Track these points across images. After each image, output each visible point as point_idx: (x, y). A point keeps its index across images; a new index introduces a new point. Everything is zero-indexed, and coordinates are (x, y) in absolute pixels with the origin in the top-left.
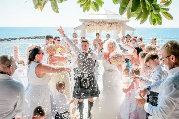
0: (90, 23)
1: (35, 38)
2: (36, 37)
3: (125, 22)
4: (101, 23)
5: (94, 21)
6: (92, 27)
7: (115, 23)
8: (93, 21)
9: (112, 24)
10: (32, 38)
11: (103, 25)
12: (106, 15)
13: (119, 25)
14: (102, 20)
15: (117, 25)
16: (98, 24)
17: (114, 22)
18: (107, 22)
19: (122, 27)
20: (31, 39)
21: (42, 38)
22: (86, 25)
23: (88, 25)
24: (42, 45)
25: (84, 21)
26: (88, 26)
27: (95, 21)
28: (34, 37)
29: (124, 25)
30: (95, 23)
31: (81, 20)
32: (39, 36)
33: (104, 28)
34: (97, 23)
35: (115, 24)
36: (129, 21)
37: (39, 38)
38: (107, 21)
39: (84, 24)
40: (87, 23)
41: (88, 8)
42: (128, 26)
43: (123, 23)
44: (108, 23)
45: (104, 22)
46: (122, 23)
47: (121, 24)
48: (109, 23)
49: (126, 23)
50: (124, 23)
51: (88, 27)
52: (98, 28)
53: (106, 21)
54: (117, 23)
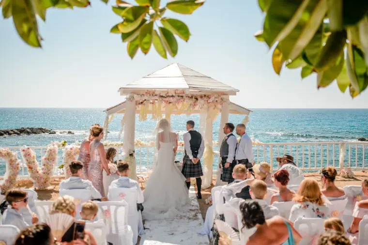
0: (146, 97)
1: (19, 132)
2: (22, 131)
3: (227, 95)
4: (173, 96)
5: (155, 91)
6: (150, 106)
7: (205, 96)
8: (151, 93)
9: (197, 99)
10: (12, 132)
11: (176, 102)
12: (183, 78)
13: (213, 102)
14: (176, 90)
15: (210, 100)
16: (165, 99)
17: (203, 93)
18: (188, 94)
19: (219, 106)
20: (10, 134)
21: (35, 133)
22: (136, 102)
23: (141, 101)
24: (24, 150)
25: (132, 93)
26: (139, 104)
27: (157, 93)
28: (16, 131)
29: (225, 101)
30: (156, 98)
31: (124, 91)
32: (28, 128)
33: (177, 108)
34: (162, 96)
35: (205, 99)
36: (237, 93)
37: (28, 133)
38: (187, 92)
39: (131, 99)
40: (137, 98)
41: (146, 46)
42: (234, 104)
43: (222, 96)
44: (189, 97)
45: (180, 95)
46: (220, 98)
47: (217, 99)
48: (192, 97)
49: (229, 97)
50: (224, 97)
51: (140, 106)
52: (163, 109)
53: (184, 93)
54: (209, 97)
